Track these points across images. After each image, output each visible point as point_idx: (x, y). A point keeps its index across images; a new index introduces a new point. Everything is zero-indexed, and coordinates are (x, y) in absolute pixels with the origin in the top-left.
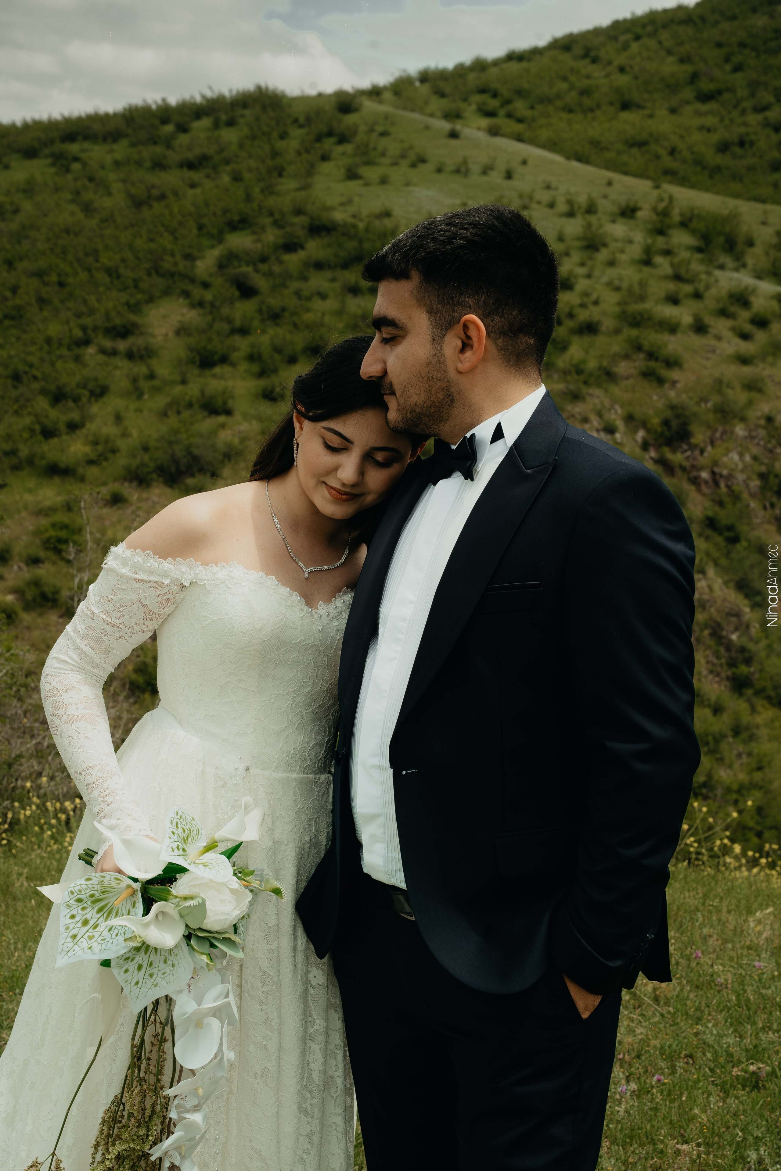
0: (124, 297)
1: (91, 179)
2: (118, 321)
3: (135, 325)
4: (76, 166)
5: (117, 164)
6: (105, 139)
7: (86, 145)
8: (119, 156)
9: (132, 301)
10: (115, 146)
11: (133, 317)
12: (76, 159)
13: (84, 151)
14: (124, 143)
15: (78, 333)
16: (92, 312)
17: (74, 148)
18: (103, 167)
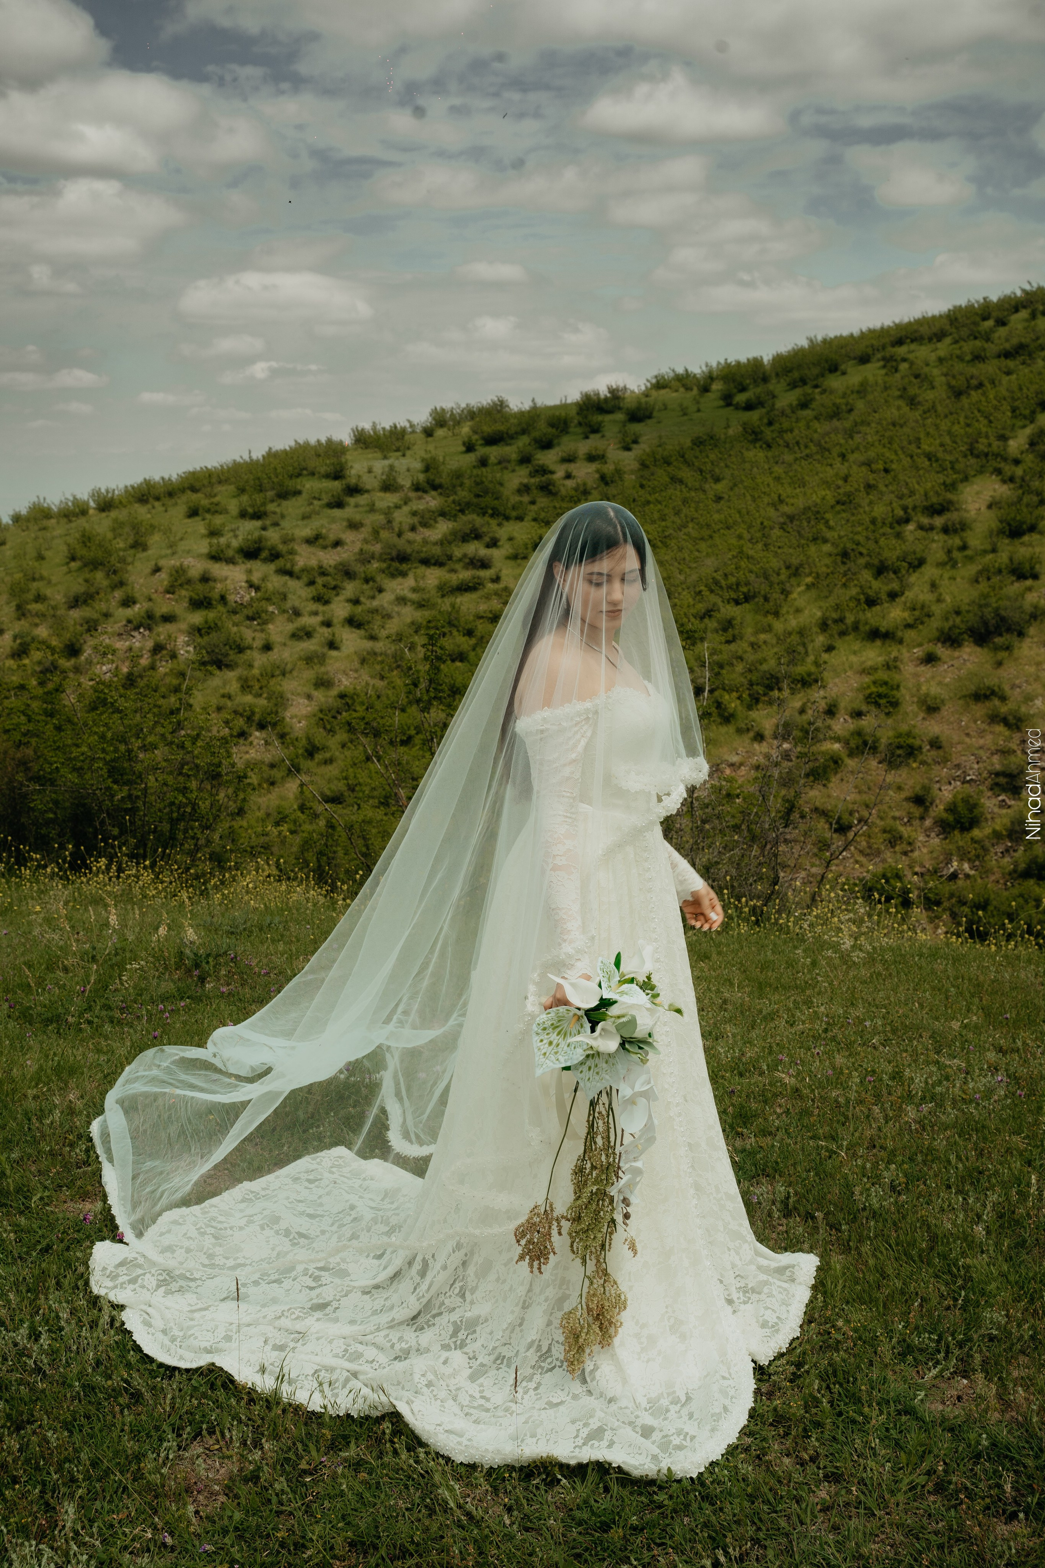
0: (941, 478)
1: (917, 376)
2: (934, 500)
3: (950, 502)
4: (904, 366)
5: (941, 360)
6: (930, 340)
7: (913, 346)
8: (942, 353)
9: (948, 481)
10: (939, 345)
11: (949, 496)
12: (904, 360)
13: (910, 352)
14: (948, 340)
15: (900, 513)
16: (912, 493)
17: (902, 350)
18: (927, 365)
